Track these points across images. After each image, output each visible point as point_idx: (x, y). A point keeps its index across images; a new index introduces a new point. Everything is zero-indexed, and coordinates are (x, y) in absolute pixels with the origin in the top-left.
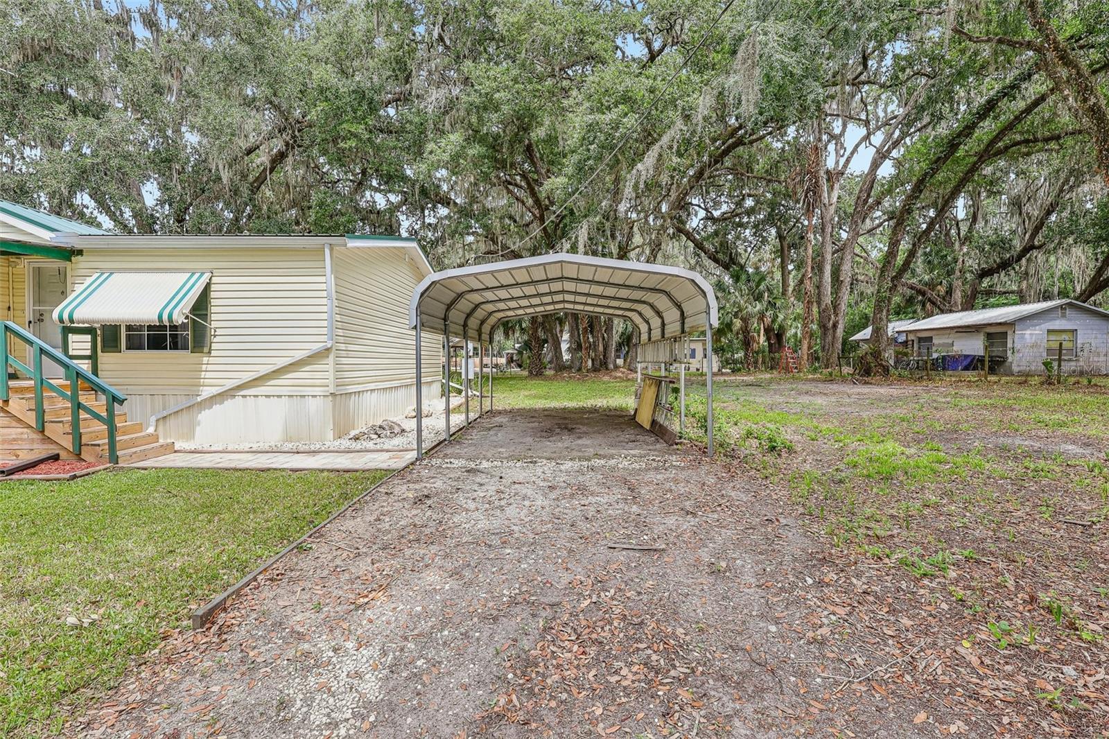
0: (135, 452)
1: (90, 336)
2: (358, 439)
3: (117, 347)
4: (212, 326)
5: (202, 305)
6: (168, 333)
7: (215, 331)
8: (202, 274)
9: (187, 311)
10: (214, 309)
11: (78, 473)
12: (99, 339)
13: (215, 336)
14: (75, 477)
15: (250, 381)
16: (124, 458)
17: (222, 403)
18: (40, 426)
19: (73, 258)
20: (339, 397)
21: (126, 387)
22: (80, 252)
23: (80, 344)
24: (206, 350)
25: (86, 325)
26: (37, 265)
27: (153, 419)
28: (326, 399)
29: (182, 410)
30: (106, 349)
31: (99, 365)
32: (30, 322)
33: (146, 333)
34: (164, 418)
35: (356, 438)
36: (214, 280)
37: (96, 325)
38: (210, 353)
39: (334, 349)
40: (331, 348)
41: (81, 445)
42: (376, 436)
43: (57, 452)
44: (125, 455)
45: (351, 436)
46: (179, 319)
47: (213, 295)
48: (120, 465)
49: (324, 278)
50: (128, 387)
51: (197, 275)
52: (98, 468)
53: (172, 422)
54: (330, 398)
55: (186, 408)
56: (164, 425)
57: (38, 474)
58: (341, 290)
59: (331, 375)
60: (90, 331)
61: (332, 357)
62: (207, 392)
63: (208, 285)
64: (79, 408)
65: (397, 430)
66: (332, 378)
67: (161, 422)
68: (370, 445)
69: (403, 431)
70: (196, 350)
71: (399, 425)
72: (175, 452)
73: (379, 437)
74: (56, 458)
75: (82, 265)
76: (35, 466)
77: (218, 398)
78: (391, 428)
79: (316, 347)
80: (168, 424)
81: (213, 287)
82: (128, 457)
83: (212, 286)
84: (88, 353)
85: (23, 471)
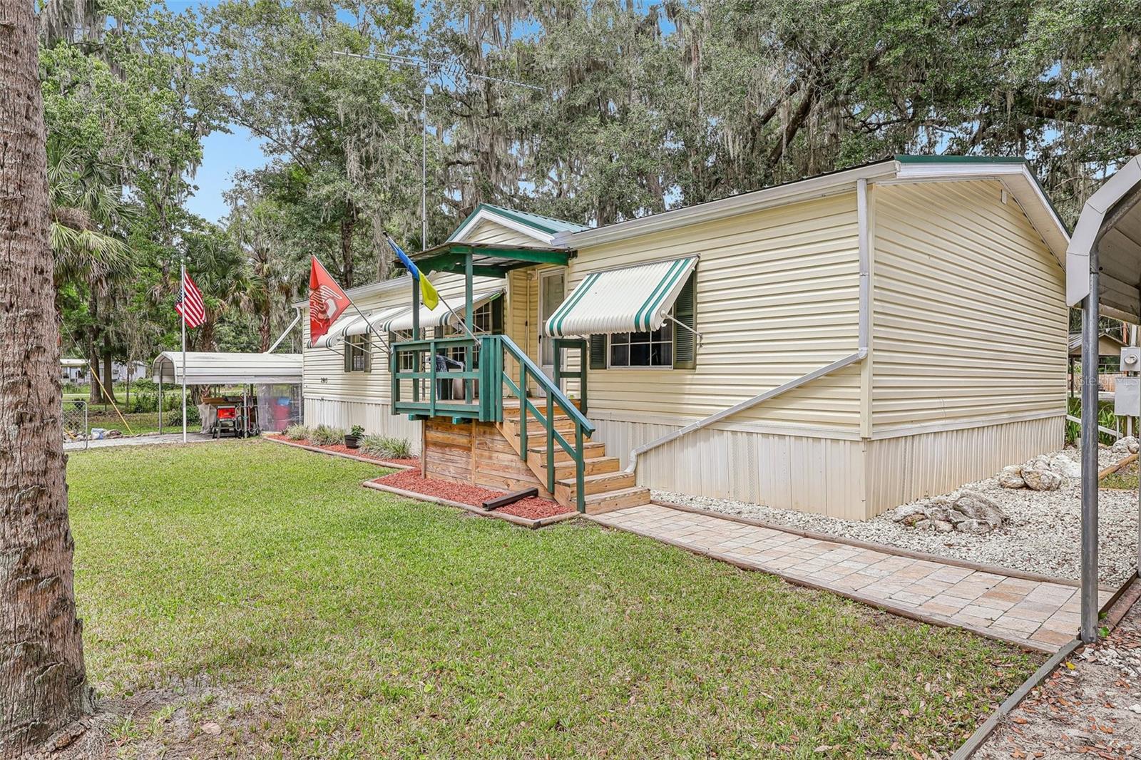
0: (604, 500)
1: (579, 350)
2: (911, 524)
3: (603, 362)
4: (697, 333)
5: (685, 302)
6: (651, 343)
7: (701, 338)
8: (688, 259)
9: (665, 312)
10: (700, 307)
11: (543, 520)
12: (588, 353)
13: (701, 345)
14: (539, 525)
15: (743, 410)
16: (592, 506)
17: (707, 439)
18: (523, 453)
19: (570, 262)
20: (876, 445)
21: (610, 411)
22: (573, 254)
23: (572, 360)
24: (690, 364)
25: (576, 337)
26: (547, 275)
27: (633, 454)
28: (855, 447)
29: (663, 444)
30: (596, 366)
31: (588, 384)
32: (540, 337)
33: (629, 344)
34: (645, 453)
35: (908, 523)
36: (702, 266)
37: (587, 337)
38: (694, 368)
39: (870, 361)
40: (866, 358)
41: (554, 483)
42: (948, 527)
43: (536, 487)
44: (593, 502)
45: (898, 518)
46: (657, 324)
47: (700, 287)
48: (585, 516)
49: (856, 239)
50: (613, 411)
51: (682, 262)
52: (563, 516)
53: (652, 458)
54: (862, 446)
55: (667, 443)
56: (645, 461)
57: (513, 514)
58: (884, 258)
59: (864, 406)
60: (579, 344)
61: (866, 374)
62: (691, 423)
63: (694, 275)
64: (553, 437)
65: (992, 518)
66: (865, 411)
67: (642, 457)
68: (936, 543)
69: (1005, 520)
70: (680, 365)
71: (996, 508)
72: (651, 502)
73: (955, 527)
74: (535, 493)
75: (577, 268)
76: (513, 503)
77: (702, 431)
78: (980, 513)
79: (838, 357)
80: (648, 461)
81: (700, 277)
82: (596, 505)
83: (699, 275)
84: (578, 369)
85: (503, 506)
